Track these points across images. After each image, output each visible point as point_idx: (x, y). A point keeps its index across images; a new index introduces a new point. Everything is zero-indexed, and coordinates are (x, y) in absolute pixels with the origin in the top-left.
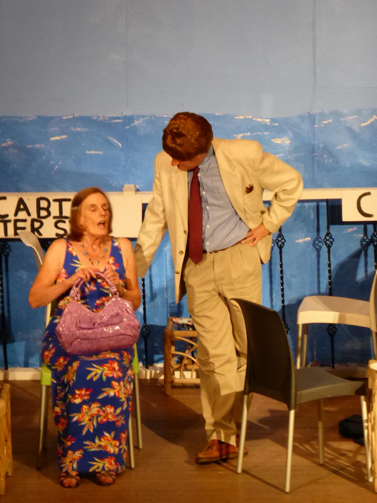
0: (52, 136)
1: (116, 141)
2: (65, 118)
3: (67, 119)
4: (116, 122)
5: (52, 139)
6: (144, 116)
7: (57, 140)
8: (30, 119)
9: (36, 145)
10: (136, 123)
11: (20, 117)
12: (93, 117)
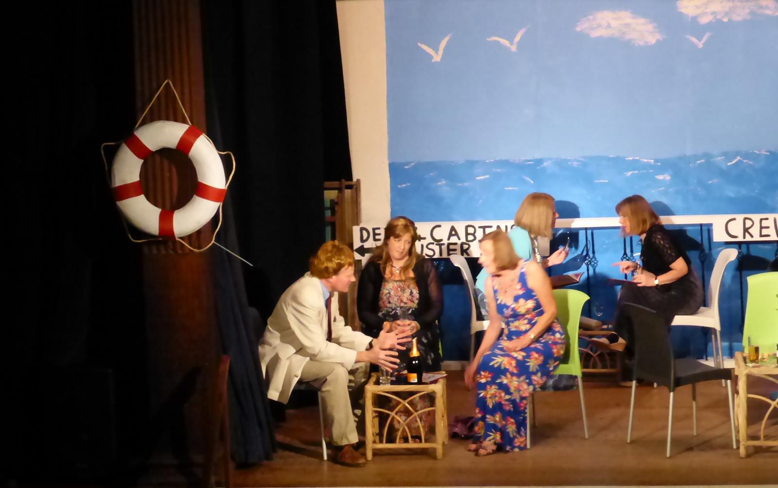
0: (477, 177)
1: (528, 179)
2: (487, 161)
3: (489, 162)
4: (529, 164)
5: (478, 178)
6: (550, 159)
7: (481, 179)
8: (461, 163)
9: (465, 184)
10: (545, 164)
11: (452, 162)
12: (510, 161)
